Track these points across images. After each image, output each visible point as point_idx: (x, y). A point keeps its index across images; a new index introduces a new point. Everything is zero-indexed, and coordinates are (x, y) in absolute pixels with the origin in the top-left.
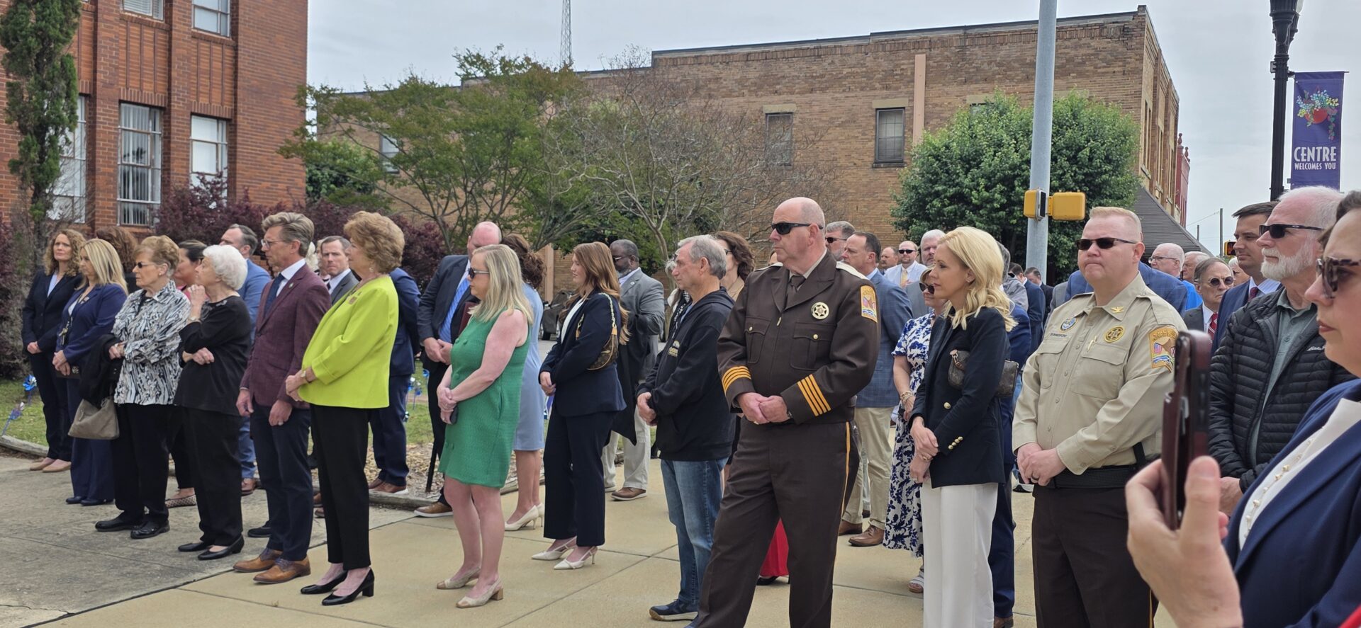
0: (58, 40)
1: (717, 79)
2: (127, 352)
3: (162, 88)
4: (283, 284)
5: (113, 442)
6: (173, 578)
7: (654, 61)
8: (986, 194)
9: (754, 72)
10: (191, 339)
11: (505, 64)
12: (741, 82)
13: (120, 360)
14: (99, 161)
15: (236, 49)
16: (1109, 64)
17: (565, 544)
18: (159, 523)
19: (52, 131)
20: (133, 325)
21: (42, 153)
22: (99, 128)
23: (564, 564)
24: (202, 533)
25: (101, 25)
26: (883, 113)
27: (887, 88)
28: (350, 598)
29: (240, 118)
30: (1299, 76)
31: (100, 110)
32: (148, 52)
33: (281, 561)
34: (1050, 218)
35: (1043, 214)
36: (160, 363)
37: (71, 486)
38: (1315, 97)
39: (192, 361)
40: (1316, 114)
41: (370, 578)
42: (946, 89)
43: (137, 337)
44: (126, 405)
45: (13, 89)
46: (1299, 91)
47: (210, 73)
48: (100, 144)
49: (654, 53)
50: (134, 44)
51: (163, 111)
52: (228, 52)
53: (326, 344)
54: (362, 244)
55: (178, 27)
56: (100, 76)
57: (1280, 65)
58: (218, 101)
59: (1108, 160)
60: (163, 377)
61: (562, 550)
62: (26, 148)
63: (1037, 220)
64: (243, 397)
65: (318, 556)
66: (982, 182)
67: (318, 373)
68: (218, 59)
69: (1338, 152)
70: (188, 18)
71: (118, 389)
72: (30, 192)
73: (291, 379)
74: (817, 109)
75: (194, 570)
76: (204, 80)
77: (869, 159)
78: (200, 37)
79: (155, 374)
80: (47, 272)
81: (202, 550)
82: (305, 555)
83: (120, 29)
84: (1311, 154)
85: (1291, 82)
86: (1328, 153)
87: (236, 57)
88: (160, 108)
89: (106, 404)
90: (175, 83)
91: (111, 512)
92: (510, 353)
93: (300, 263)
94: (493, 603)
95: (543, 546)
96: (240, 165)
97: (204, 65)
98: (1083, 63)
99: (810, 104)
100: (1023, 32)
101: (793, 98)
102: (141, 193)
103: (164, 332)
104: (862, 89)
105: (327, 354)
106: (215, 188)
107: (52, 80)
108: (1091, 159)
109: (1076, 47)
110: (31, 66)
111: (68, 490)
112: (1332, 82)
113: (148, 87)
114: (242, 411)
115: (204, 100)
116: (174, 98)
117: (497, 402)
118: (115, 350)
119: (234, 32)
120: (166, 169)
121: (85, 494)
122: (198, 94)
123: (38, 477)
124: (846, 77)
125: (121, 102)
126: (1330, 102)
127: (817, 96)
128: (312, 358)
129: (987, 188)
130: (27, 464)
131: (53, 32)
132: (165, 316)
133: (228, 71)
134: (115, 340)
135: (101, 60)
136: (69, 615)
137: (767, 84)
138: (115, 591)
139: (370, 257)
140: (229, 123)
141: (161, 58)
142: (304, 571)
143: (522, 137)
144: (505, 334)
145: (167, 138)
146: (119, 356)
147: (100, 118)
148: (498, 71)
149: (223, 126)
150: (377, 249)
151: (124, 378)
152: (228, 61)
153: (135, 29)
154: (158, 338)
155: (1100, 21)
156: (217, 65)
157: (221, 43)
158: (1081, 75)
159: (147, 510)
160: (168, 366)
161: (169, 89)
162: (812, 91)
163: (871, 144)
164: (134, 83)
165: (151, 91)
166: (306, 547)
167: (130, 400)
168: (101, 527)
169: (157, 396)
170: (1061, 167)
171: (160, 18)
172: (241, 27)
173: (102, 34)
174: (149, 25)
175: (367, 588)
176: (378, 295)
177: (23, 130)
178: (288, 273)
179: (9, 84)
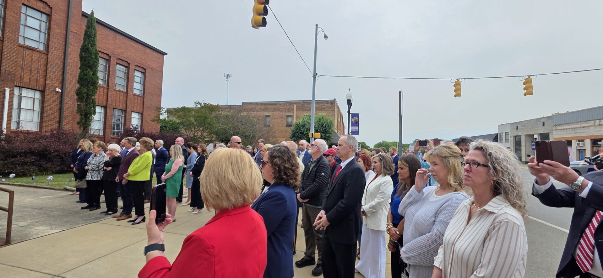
0: (91, 95)
1: (255, 108)
2: (89, 168)
3: (125, 106)
4: (128, 153)
5: (86, 189)
6: (97, 219)
7: (243, 104)
8: (306, 132)
9: (263, 107)
10: (107, 164)
11: (205, 104)
12: (260, 109)
13: (87, 170)
14: (107, 122)
15: (144, 98)
16: (329, 109)
17: (195, 208)
18: (98, 207)
19: (89, 115)
20: (91, 162)
21: (86, 121)
22: (108, 114)
23: (194, 213)
24: (107, 209)
25: (109, 91)
26: (288, 116)
27: (289, 111)
28: (139, 223)
29: (144, 113)
30: (352, 114)
31: (108, 110)
32: (121, 98)
33: (124, 215)
34: (314, 138)
35: (312, 137)
36: (98, 170)
37: (79, 198)
38: (354, 118)
39: (106, 169)
40: (355, 121)
41: (145, 218)
42: (300, 112)
43: (92, 165)
44: (89, 180)
45: (79, 106)
46: (352, 116)
47: (137, 103)
48: (108, 117)
49: (242, 102)
50: (118, 96)
51: (125, 111)
52: (142, 99)
53: (133, 167)
54: (143, 144)
55: (129, 93)
56: (108, 103)
57: (349, 112)
58: (139, 109)
59: (328, 126)
60: (99, 173)
61: (194, 210)
62: (81, 119)
63: (312, 138)
64: (117, 178)
65: (133, 213)
66: (306, 130)
67: (131, 173)
68: (139, 100)
69: (358, 127)
70: (132, 91)
71: (87, 177)
72: (82, 129)
73: (125, 174)
74: (275, 115)
75: (103, 218)
76: (136, 104)
77: (285, 125)
78: (135, 95)
79: (97, 173)
80: (78, 148)
81: (106, 213)
82: (131, 213)
83: (115, 93)
84: (354, 128)
85: (351, 115)
86: (357, 127)
87: (144, 100)
88: (124, 110)
89: (84, 180)
90: (128, 105)
91: (85, 205)
92: (178, 168)
93: (133, 148)
94: (174, 222)
95: (190, 209)
96: (143, 123)
97: (136, 101)
98: (325, 108)
99: (274, 114)
100: (308, 103)
101: (271, 112)
102: (118, 129)
103: (99, 163)
104: (284, 111)
105: (133, 169)
106: (136, 129)
107: (89, 104)
108: (325, 126)
109: (324, 105)
110: (84, 100)
111: (78, 199)
112: (357, 115)
113: (121, 105)
114: (117, 181)
115: (135, 109)
116: (128, 108)
117: (175, 178)
118: (86, 168)
119: (144, 94)
120: (125, 124)
121: (82, 200)
122: (134, 107)
123: (72, 196)
124: (281, 109)
125: (114, 108)
126: (357, 119)
127: (275, 112)
128: (130, 170)
129: (307, 131)
130: (71, 193)
131: (90, 93)
132: (100, 160)
133: (142, 103)
134: (87, 165)
135: (109, 99)
136: (63, 231)
137: (265, 110)
138: (79, 224)
139: (145, 147)
140: (142, 114)
141: (125, 99)
142: (131, 217)
143: (208, 119)
144: (177, 164)
145: (125, 117)
146: (87, 169)
147: (108, 112)
148: (203, 105)
149: (140, 115)
150: (146, 145)
151: (89, 174)
152: (142, 100)
153: (118, 93)
154: (97, 165)
155: (328, 101)
156: (139, 101)
157: (140, 96)
158: (324, 110)
159: (95, 204)
160: (100, 171)
161: (126, 106)
162: (274, 111)
163: (286, 122)
164: (117, 104)
165: (122, 106)
166: (131, 212)
167: (90, 179)
168: (82, 208)
169: (97, 178)
170: (320, 128)
171: (125, 90)
172: (145, 93)
173: (110, 93)
174: (122, 92)
175: (144, 220)
176: (146, 156)
177: (81, 115)
178: (130, 150)
179: (78, 104)
